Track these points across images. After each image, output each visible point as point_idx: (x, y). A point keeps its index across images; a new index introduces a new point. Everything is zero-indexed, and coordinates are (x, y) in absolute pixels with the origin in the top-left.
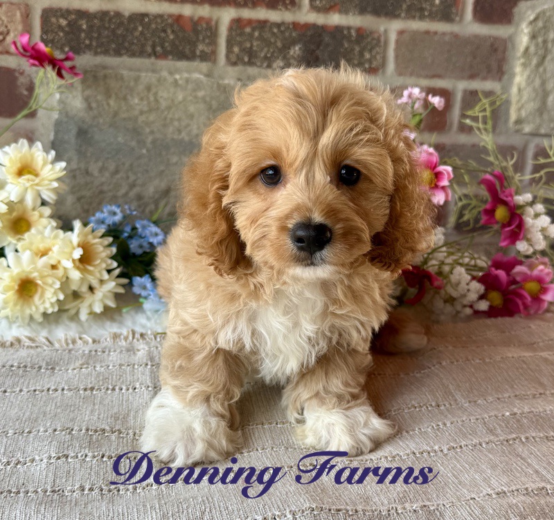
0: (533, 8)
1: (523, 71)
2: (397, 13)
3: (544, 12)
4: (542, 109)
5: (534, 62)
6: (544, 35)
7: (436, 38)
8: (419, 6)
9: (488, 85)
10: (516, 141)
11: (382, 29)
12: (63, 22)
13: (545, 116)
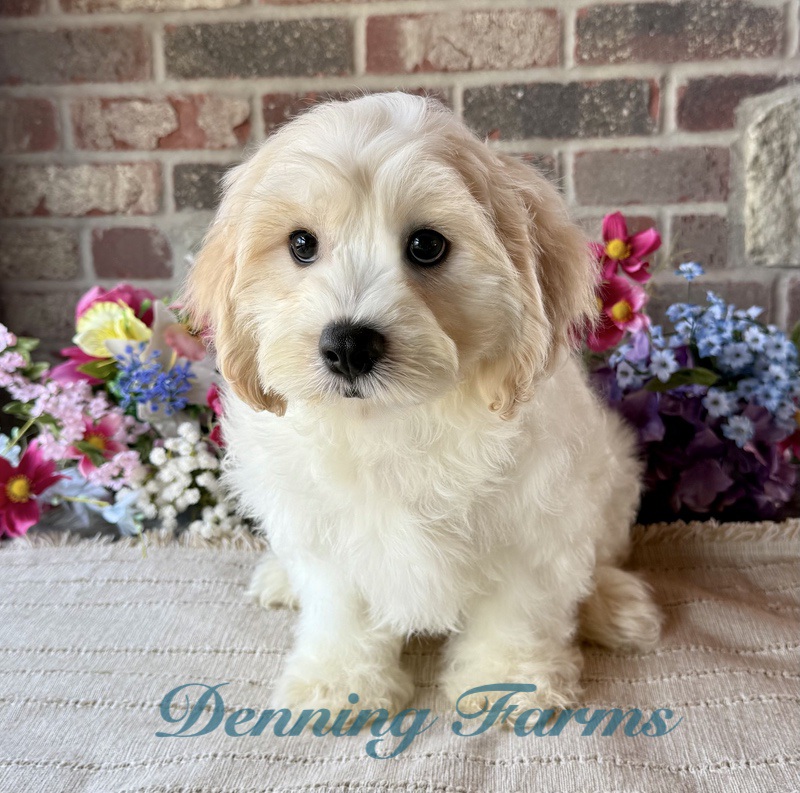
0: (764, 104)
1: (755, 187)
2: (573, 132)
3: (779, 109)
4: (789, 234)
5: (770, 173)
6: (782, 138)
7: (628, 156)
8: (602, 121)
9: (709, 208)
10: (760, 276)
11: (555, 152)
12: (195, 177)
13: (795, 242)
